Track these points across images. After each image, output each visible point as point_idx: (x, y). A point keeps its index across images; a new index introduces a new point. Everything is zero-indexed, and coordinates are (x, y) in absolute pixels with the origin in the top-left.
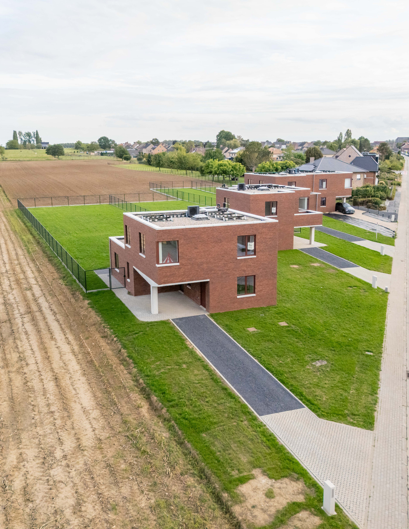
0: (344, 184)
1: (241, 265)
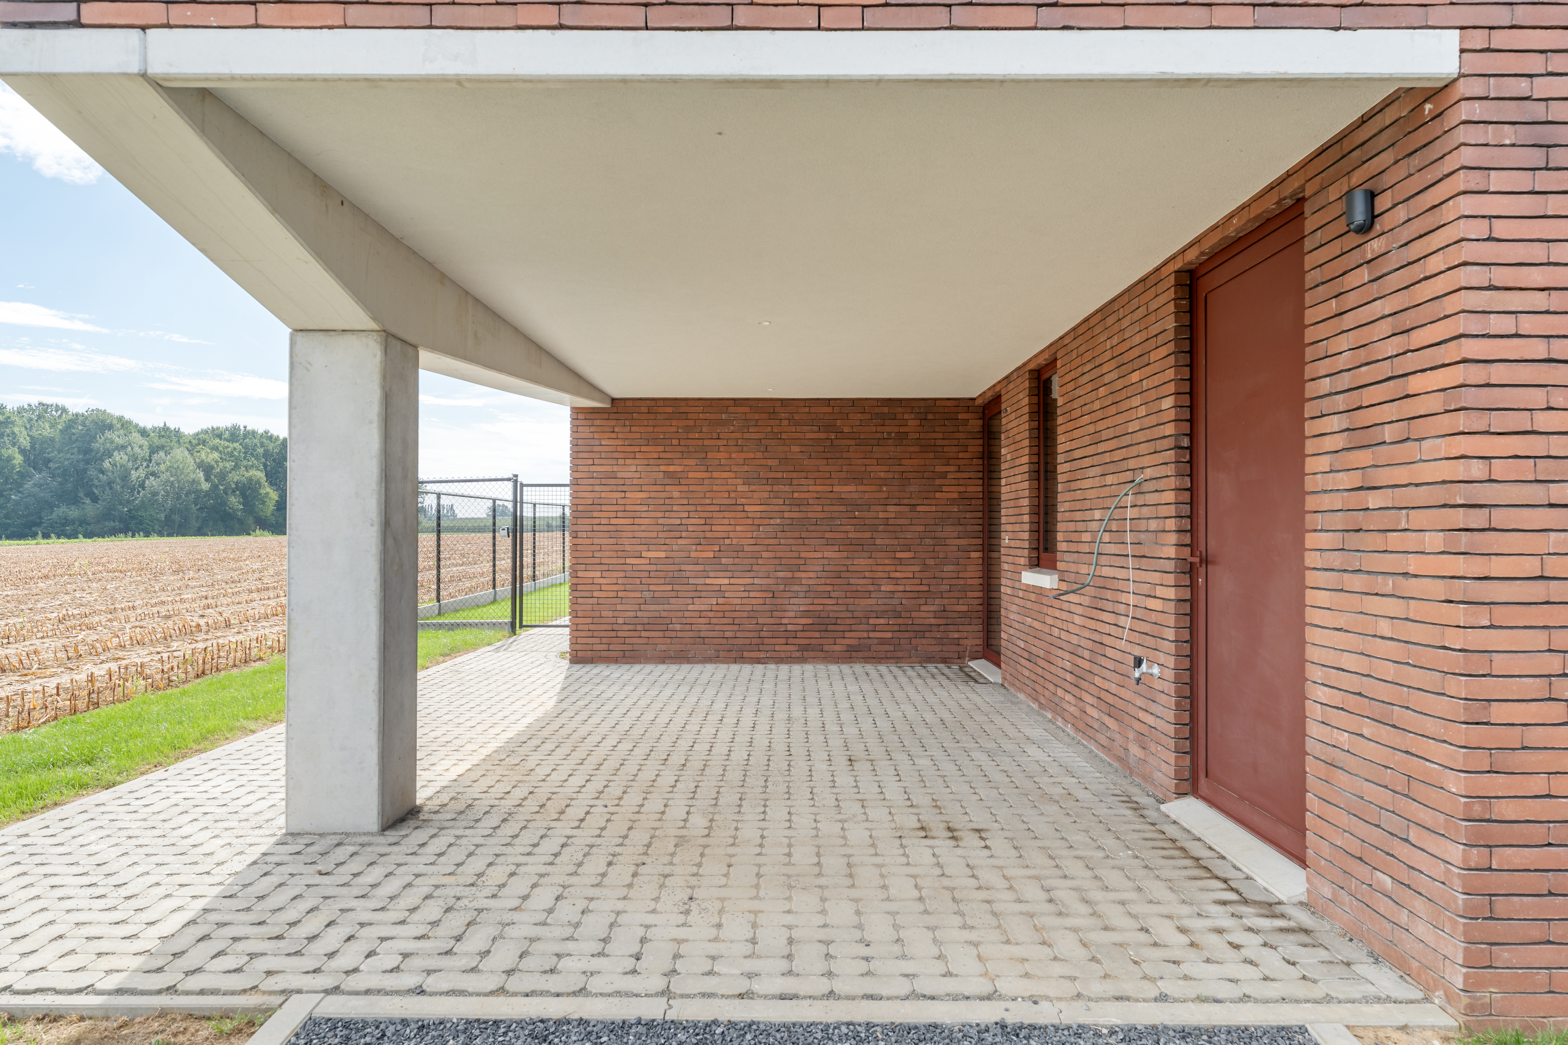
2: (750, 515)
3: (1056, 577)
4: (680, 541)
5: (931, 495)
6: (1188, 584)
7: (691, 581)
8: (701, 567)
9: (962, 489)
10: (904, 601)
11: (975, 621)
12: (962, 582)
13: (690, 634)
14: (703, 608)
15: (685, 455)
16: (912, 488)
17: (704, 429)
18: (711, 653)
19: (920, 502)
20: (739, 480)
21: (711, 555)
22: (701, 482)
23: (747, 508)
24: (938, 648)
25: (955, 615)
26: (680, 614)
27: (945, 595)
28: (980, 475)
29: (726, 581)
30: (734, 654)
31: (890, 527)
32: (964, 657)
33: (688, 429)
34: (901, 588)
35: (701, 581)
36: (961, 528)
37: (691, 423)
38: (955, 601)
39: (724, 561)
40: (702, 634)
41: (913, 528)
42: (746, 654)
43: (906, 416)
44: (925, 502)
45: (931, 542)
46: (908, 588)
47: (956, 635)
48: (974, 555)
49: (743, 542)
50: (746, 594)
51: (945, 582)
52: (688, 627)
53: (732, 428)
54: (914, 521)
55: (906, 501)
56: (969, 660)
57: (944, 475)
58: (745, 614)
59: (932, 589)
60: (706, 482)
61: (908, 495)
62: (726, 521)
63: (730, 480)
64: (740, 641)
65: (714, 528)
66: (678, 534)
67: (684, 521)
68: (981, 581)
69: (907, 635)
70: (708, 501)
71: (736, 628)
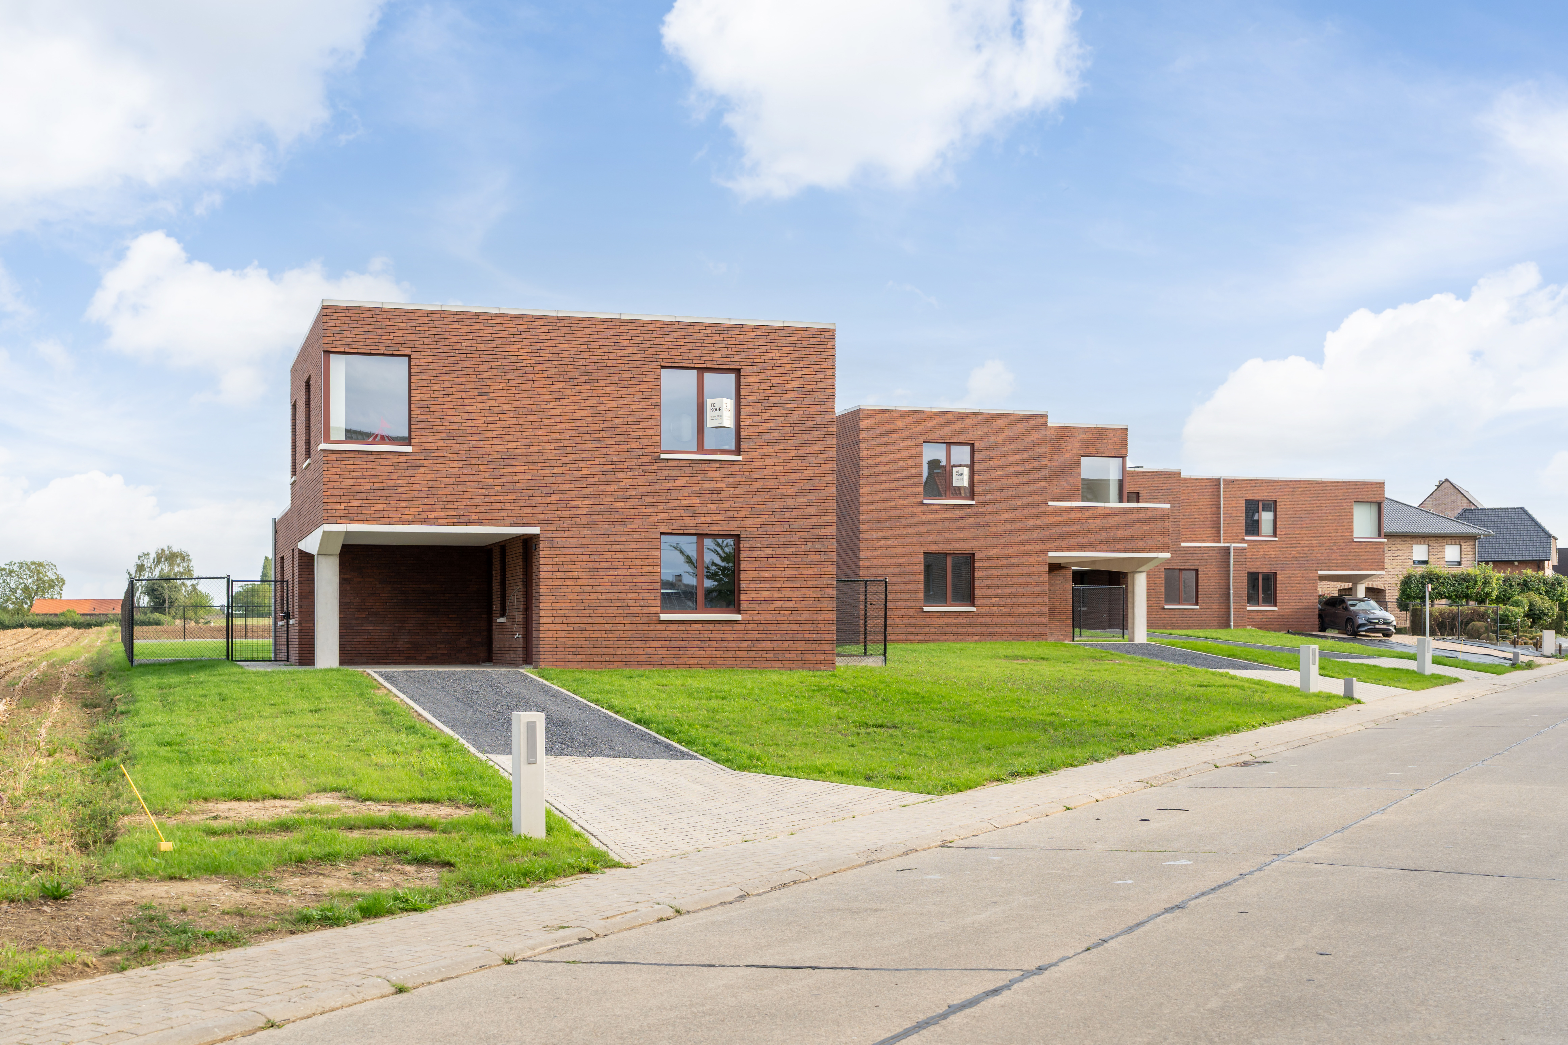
0: (1351, 522)
1: (678, 484)
2: (382, 598)
3: (507, 619)
5: (465, 589)
10: (453, 637)
19: (459, 592)
20: (377, 582)
23: (381, 595)
25: (474, 643)
27: (470, 636)
30: (375, 661)
31: (446, 603)
34: (451, 631)
38: (474, 637)
40: (361, 652)
41: (456, 604)
44: (462, 592)
45: (465, 610)
46: (454, 631)
47: (476, 652)
49: (379, 610)
50: (380, 634)
51: (471, 628)
54: (457, 601)
55: (453, 592)
58: (380, 643)
59: (465, 631)
60: (362, 583)
62: (371, 601)
63: (373, 582)
64: (378, 655)
65: (366, 604)
70: (363, 592)
71: (376, 649)
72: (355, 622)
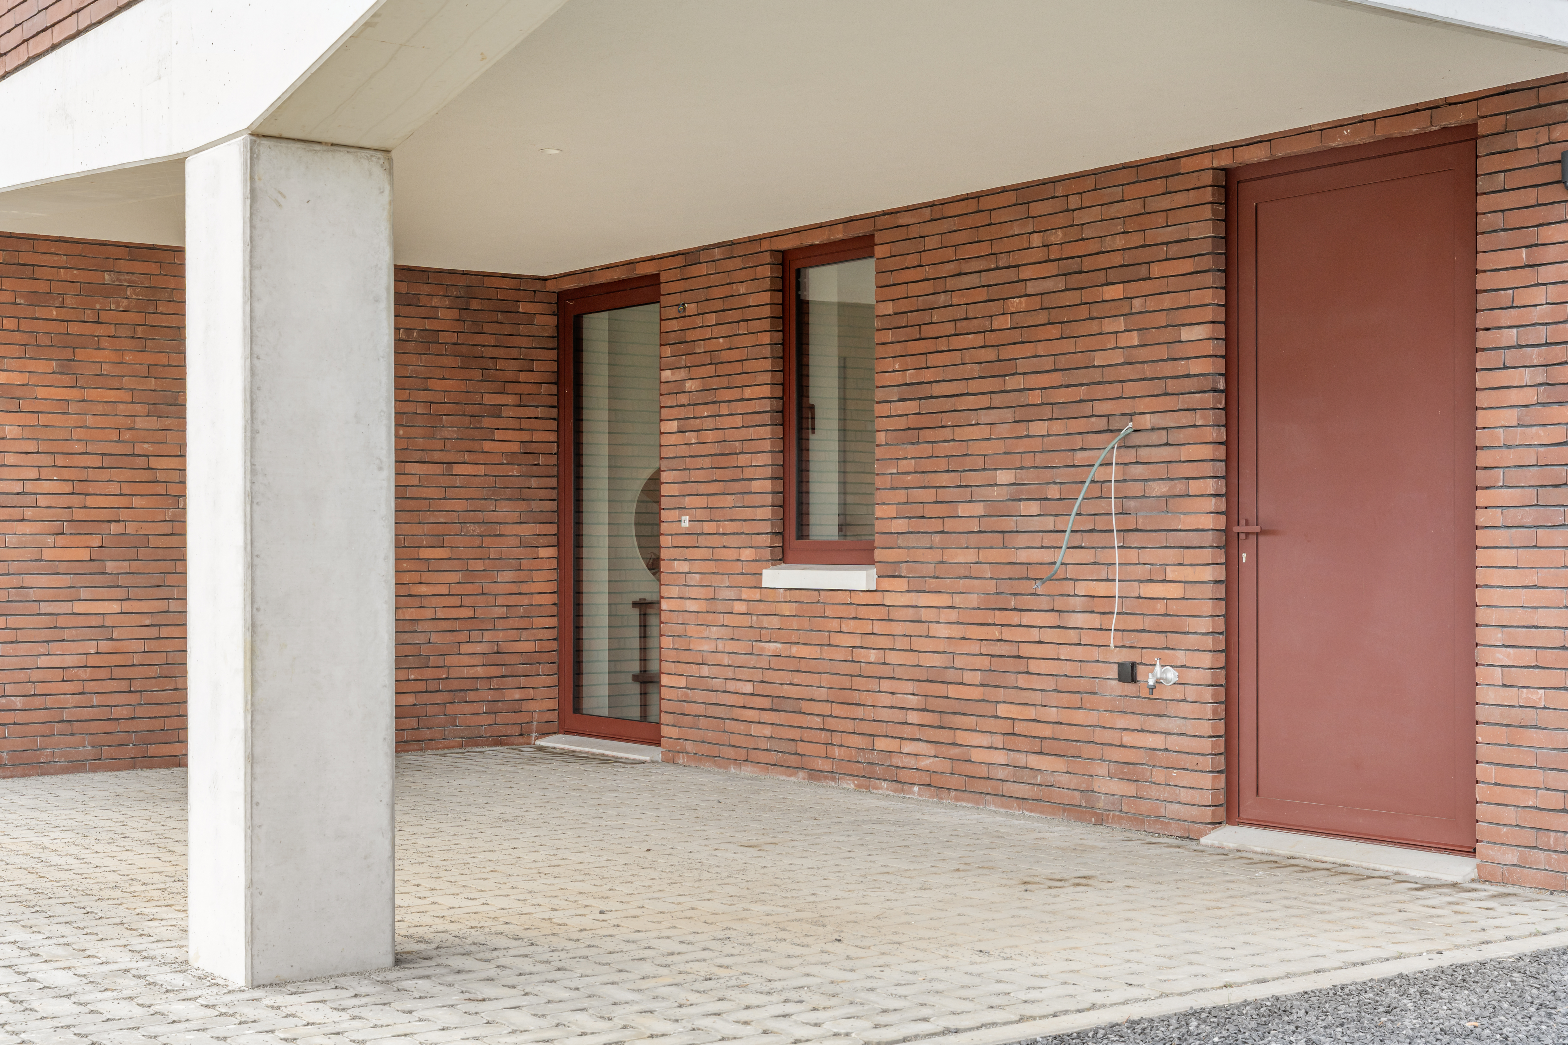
2: (160, 476)
3: (873, 571)
4: (21, 527)
5: (475, 446)
6: (1223, 561)
7: (45, 608)
8: (65, 580)
9: (525, 436)
10: (433, 638)
11: (544, 669)
12: (525, 600)
13: (42, 715)
14: (69, 661)
15: (30, 352)
16: (448, 433)
17: (69, 301)
18: (86, 750)
19: (458, 457)
20: (138, 407)
21: (85, 554)
22: (62, 408)
23: (154, 462)
24: (488, 719)
25: (515, 659)
26: (22, 676)
27: (500, 624)
28: (554, 412)
29: (115, 607)
30: (130, 751)
31: (411, 502)
32: (529, 734)
33: (36, 299)
34: (429, 613)
35: (66, 607)
36: (523, 505)
37: (42, 287)
38: (513, 634)
39: (110, 566)
40: (66, 715)
41: (449, 505)
42: (153, 750)
43: (436, 302)
44: (467, 457)
45: (478, 530)
46: (440, 614)
47: (517, 695)
48: (543, 552)
49: (147, 528)
50: (153, 632)
51: (500, 600)
52: (38, 702)
53: (124, 303)
54: (451, 493)
55: (437, 456)
56: (537, 738)
57: (496, 411)
58: (152, 672)
59: (480, 613)
60: (73, 407)
61: (439, 445)
62: (114, 488)
63: (122, 407)
64: (144, 725)
65: (90, 501)
66: (16, 513)
67: (30, 487)
68: (554, 598)
69: (438, 698)
70: (78, 447)
71: (133, 698)
72: (43, 580)
